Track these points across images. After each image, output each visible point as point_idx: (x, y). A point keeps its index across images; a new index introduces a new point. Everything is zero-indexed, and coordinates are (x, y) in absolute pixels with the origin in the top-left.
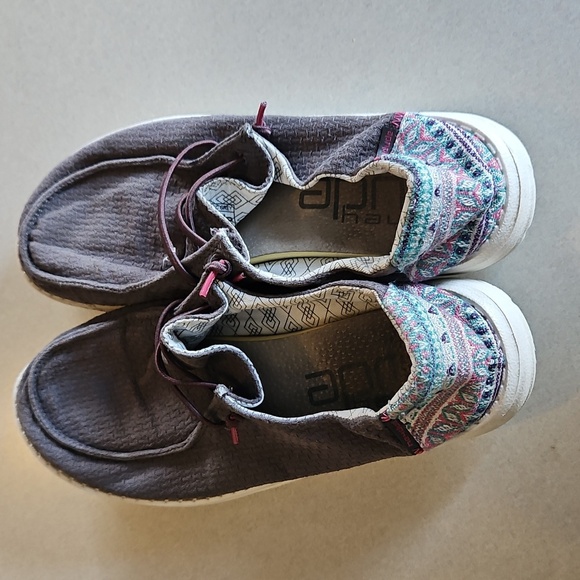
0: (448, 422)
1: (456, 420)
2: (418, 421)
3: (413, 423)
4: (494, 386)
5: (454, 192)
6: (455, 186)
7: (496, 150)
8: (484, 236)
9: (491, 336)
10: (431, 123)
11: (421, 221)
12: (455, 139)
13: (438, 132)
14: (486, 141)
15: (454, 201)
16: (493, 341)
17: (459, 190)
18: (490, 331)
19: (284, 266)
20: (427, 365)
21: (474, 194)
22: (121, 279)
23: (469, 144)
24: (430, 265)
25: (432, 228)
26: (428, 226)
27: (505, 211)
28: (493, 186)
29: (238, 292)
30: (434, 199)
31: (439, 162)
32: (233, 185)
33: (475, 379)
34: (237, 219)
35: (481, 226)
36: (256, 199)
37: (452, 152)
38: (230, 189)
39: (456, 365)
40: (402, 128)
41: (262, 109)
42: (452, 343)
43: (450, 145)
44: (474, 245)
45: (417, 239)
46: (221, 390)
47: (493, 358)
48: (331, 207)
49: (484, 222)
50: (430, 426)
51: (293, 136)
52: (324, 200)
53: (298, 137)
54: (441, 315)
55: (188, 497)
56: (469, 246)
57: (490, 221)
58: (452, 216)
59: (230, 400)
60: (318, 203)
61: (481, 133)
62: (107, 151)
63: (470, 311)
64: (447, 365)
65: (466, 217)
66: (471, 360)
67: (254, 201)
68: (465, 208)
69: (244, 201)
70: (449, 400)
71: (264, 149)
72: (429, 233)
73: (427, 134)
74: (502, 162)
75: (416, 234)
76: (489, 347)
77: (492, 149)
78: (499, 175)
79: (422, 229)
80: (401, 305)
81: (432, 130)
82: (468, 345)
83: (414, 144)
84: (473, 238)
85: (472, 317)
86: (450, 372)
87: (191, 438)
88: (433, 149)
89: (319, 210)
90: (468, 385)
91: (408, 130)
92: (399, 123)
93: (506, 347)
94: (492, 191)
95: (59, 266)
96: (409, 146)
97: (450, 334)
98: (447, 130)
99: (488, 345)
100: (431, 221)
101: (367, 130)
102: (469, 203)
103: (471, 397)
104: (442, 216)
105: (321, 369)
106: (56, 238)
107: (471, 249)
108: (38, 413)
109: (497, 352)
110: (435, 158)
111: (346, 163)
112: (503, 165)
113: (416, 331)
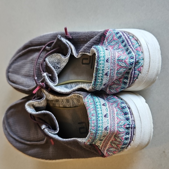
0: (113, 147)
1: (116, 147)
2: (102, 145)
3: (101, 146)
4: (130, 135)
5: (116, 60)
6: (117, 58)
7: (140, 43)
8: (134, 77)
9: (130, 116)
10: (118, 33)
11: (101, 72)
12: (125, 39)
13: (119, 37)
14: (137, 40)
15: (116, 64)
16: (130, 118)
17: (118, 60)
18: (130, 114)
19: (76, 85)
20: (94, 126)
21: (125, 61)
22: (28, 86)
23: (129, 41)
24: (114, 88)
25: (106, 74)
26: (104, 74)
27: (143, 68)
28: (134, 58)
29: (48, 94)
30: (106, 63)
31: (118, 48)
32: (59, 56)
33: (119, 132)
34: (61, 67)
35: (132, 74)
36: (66, 61)
37: (123, 44)
38: (59, 57)
39: (109, 127)
40: (107, 35)
41: (66, 29)
42: (109, 118)
43: (123, 42)
44: (130, 81)
45: (100, 78)
46: (43, 127)
47: (129, 125)
48: (90, 64)
49: (133, 72)
50: (107, 148)
51: (78, 39)
52: (89, 61)
53: (79, 39)
54: (107, 106)
55: (47, 159)
56: (128, 81)
57: (136, 72)
58: (116, 70)
59: (46, 130)
60: (87, 62)
61: (136, 37)
62: (30, 45)
63: (123, 105)
64: (105, 126)
65: (122, 70)
66: (116, 125)
67: (65, 62)
68: (121, 67)
69: (63, 62)
70: (112, 139)
71: (66, 43)
72: (105, 76)
73: (116, 37)
74: (142, 48)
75: (99, 77)
76: (128, 120)
77: (139, 43)
78: (140, 53)
79: (101, 75)
80: (90, 102)
81: (117, 36)
82: (116, 119)
83: (111, 42)
84: (129, 78)
85: (123, 108)
86: (106, 129)
87: (45, 140)
88: (117, 43)
89: (87, 65)
90: (116, 134)
91: (109, 36)
92: (106, 33)
93: (136, 121)
94: (134, 60)
95: (15, 81)
96: (109, 42)
97: (109, 114)
98: (123, 36)
99: (128, 119)
100: (105, 72)
101: (96, 37)
102: (123, 65)
103: (119, 139)
104: (111, 70)
105: (82, 121)
106: (16, 72)
107: (130, 83)
108: (7, 126)
109: (131, 122)
110: (117, 47)
111: (88, 49)
112: (143, 50)
113: (92, 112)
